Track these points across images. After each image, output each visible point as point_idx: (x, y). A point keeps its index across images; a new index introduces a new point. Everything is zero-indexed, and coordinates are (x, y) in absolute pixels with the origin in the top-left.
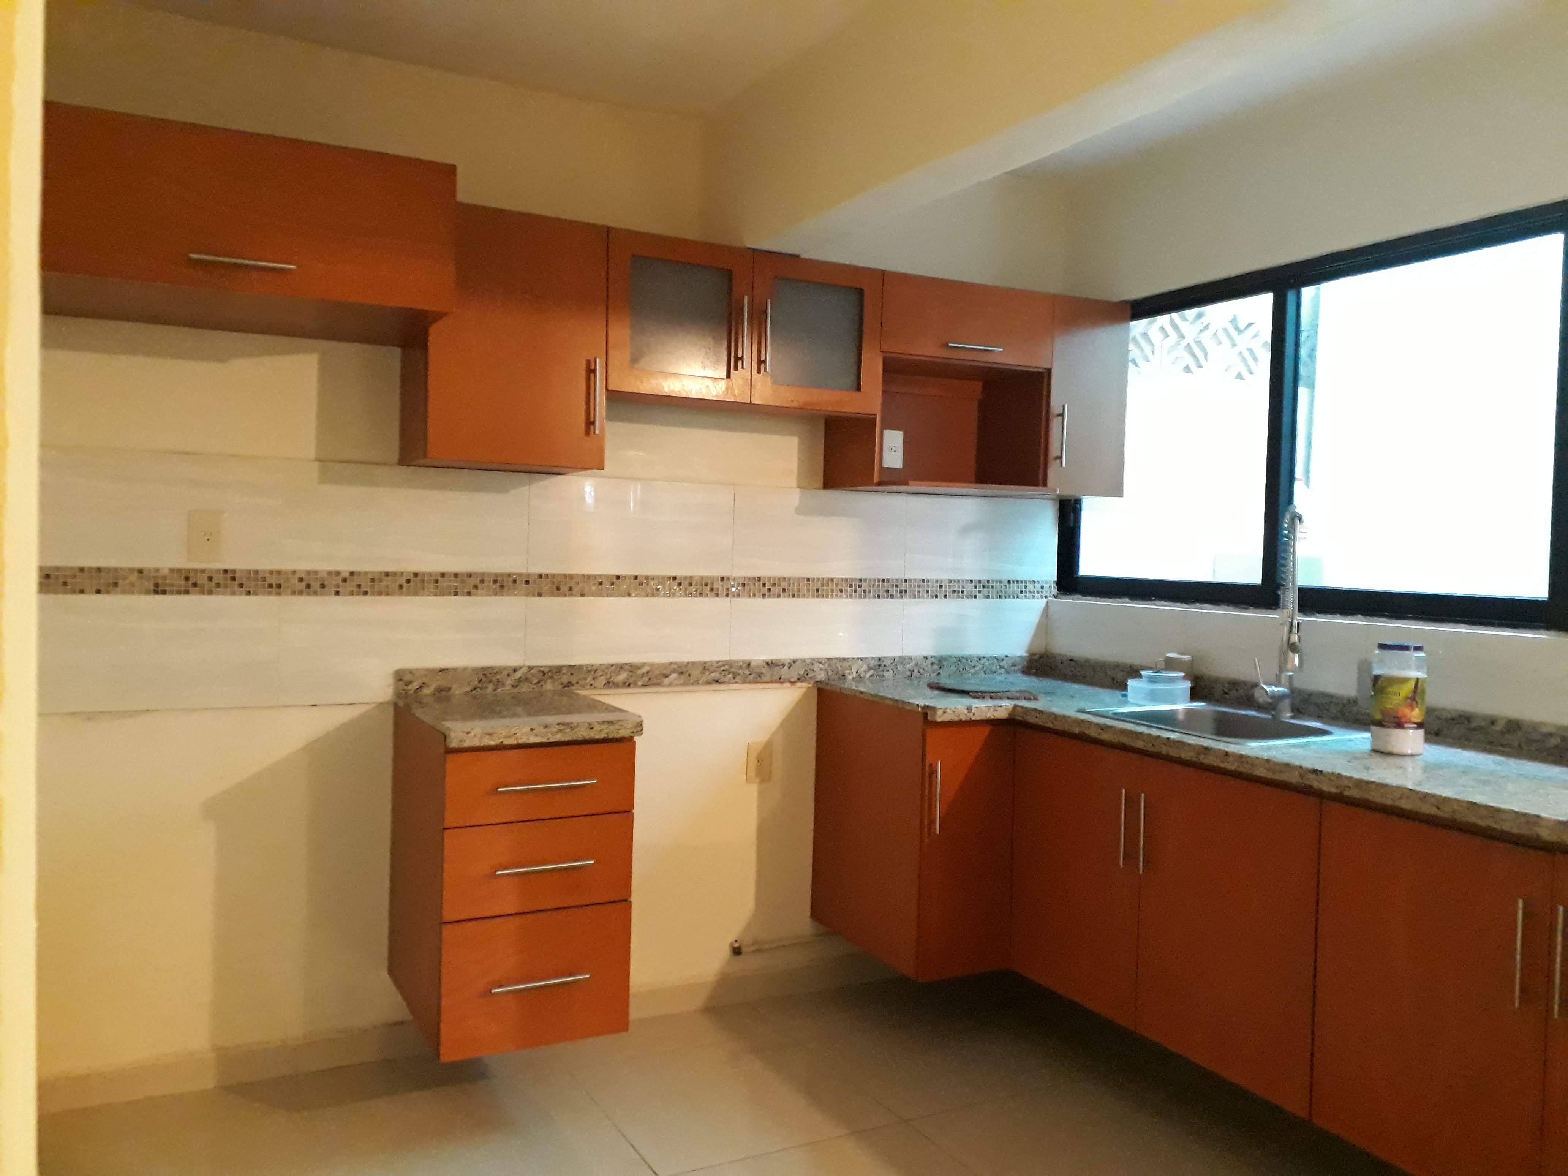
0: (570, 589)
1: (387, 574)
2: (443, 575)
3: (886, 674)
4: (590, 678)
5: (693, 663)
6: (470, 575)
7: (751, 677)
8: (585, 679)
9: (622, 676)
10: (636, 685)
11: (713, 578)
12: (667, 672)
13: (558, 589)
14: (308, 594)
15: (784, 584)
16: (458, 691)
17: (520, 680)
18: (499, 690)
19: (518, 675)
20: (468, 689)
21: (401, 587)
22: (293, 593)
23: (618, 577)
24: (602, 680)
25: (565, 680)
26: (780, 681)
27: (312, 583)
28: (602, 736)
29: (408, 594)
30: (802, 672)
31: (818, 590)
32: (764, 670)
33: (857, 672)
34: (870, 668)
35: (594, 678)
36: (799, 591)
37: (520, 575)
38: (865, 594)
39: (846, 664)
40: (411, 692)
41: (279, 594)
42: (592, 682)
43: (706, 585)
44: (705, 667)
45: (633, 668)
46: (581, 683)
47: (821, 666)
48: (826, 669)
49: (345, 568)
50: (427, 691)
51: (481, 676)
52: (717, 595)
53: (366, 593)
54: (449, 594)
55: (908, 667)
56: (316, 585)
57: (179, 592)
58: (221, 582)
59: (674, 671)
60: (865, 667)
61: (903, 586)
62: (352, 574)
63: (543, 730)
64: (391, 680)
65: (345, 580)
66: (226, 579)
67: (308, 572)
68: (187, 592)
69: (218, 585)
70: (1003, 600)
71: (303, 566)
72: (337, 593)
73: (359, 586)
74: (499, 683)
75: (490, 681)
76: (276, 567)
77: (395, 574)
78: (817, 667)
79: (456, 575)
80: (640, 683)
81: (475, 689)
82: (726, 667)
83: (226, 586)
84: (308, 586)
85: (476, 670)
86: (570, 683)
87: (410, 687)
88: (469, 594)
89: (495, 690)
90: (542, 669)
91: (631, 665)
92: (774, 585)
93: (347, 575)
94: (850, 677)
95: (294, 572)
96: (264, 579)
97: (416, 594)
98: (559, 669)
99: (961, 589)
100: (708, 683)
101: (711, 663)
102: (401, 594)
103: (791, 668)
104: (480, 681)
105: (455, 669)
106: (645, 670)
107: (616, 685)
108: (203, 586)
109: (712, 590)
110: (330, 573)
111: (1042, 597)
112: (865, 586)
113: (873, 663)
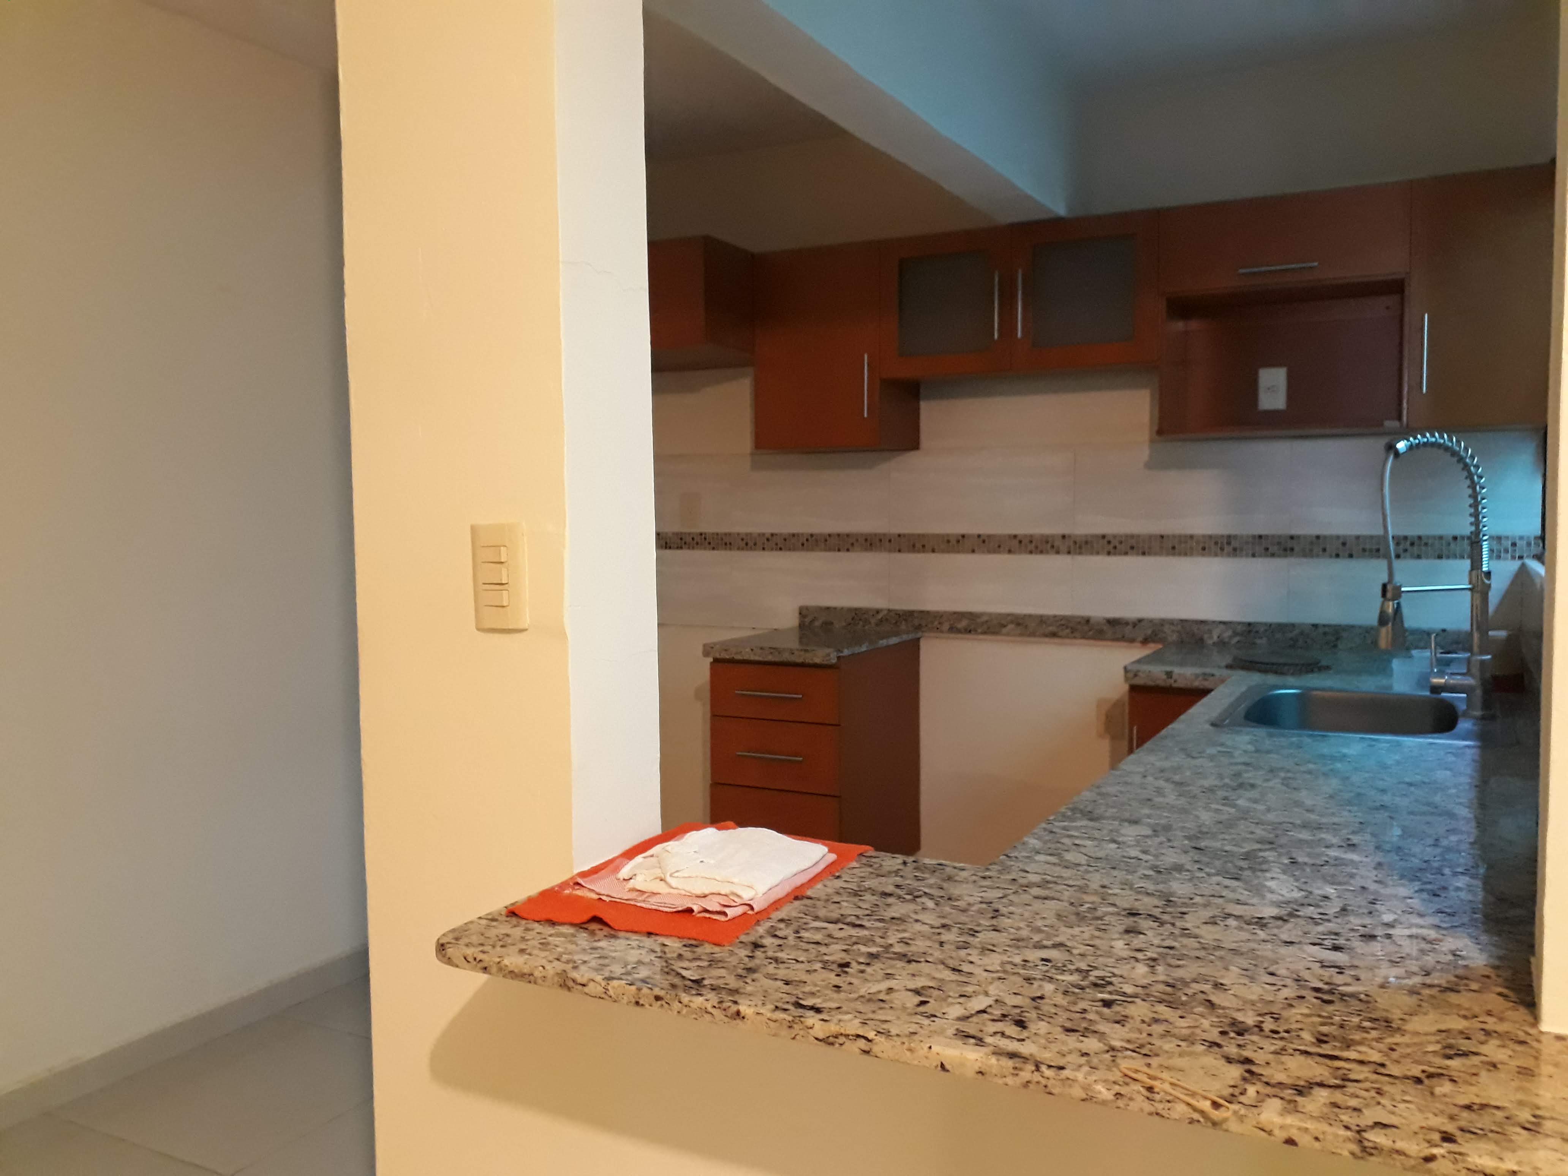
0: (924, 546)
1: (794, 535)
2: (830, 535)
3: (1258, 641)
4: (936, 623)
5: (1030, 616)
6: (848, 535)
7: (1091, 633)
8: (932, 622)
9: (964, 624)
10: (976, 631)
11: (1053, 536)
12: (1003, 622)
13: (914, 546)
14: (747, 550)
15: (1133, 542)
16: (838, 625)
17: (881, 620)
18: (866, 627)
19: (880, 616)
20: (844, 624)
21: (803, 545)
22: (738, 549)
23: (963, 536)
24: (946, 626)
25: (916, 622)
26: (1123, 639)
27: (749, 542)
28: (800, 660)
29: (808, 550)
30: (1149, 632)
31: (1174, 548)
32: (1105, 628)
33: (1218, 637)
34: (1235, 634)
35: (940, 623)
36: (1150, 548)
37: (884, 535)
38: (1235, 552)
39: (1207, 628)
40: (807, 623)
41: (730, 549)
42: (938, 626)
43: (1047, 542)
44: (1042, 620)
45: (972, 616)
46: (930, 626)
47: (1173, 628)
48: (1178, 632)
49: (768, 531)
50: (817, 624)
51: (854, 614)
52: (1058, 552)
53: (781, 549)
54: (834, 550)
55: (1290, 635)
56: (751, 544)
57: (678, 548)
58: (699, 541)
59: (1012, 622)
60: (1229, 633)
61: (1290, 544)
62: (772, 535)
63: (759, 651)
64: (797, 614)
65: (768, 540)
66: (701, 539)
67: (747, 534)
68: (681, 548)
69: (697, 543)
70: (1444, 562)
71: (743, 530)
72: (764, 549)
73: (777, 544)
74: (867, 622)
75: (860, 620)
76: (727, 531)
77: (798, 535)
78: (1167, 629)
79: (839, 535)
80: (980, 631)
81: (850, 624)
82: (1062, 622)
83: (702, 544)
84: (747, 544)
85: (850, 610)
86: (920, 625)
87: (806, 620)
88: (848, 550)
89: (864, 626)
90: (898, 612)
91: (971, 614)
92: (1121, 543)
93: (768, 536)
94: (1210, 642)
95: (738, 534)
96: (722, 539)
97: (812, 550)
98: (911, 613)
99: (1375, 547)
100: (1045, 635)
101: (1048, 617)
102: (803, 550)
103: (1136, 627)
104: (853, 619)
105: (835, 608)
106: (985, 618)
107: (959, 631)
108: (689, 544)
109: (1053, 547)
110: (759, 535)
111: (1513, 558)
112: (1234, 544)
113: (1239, 629)
